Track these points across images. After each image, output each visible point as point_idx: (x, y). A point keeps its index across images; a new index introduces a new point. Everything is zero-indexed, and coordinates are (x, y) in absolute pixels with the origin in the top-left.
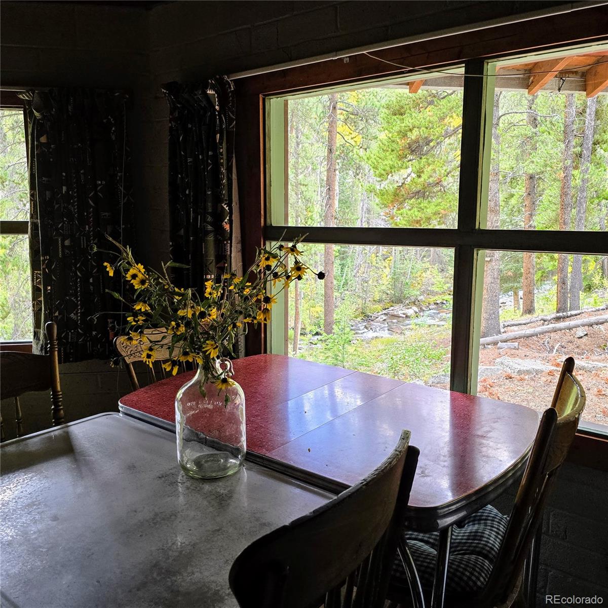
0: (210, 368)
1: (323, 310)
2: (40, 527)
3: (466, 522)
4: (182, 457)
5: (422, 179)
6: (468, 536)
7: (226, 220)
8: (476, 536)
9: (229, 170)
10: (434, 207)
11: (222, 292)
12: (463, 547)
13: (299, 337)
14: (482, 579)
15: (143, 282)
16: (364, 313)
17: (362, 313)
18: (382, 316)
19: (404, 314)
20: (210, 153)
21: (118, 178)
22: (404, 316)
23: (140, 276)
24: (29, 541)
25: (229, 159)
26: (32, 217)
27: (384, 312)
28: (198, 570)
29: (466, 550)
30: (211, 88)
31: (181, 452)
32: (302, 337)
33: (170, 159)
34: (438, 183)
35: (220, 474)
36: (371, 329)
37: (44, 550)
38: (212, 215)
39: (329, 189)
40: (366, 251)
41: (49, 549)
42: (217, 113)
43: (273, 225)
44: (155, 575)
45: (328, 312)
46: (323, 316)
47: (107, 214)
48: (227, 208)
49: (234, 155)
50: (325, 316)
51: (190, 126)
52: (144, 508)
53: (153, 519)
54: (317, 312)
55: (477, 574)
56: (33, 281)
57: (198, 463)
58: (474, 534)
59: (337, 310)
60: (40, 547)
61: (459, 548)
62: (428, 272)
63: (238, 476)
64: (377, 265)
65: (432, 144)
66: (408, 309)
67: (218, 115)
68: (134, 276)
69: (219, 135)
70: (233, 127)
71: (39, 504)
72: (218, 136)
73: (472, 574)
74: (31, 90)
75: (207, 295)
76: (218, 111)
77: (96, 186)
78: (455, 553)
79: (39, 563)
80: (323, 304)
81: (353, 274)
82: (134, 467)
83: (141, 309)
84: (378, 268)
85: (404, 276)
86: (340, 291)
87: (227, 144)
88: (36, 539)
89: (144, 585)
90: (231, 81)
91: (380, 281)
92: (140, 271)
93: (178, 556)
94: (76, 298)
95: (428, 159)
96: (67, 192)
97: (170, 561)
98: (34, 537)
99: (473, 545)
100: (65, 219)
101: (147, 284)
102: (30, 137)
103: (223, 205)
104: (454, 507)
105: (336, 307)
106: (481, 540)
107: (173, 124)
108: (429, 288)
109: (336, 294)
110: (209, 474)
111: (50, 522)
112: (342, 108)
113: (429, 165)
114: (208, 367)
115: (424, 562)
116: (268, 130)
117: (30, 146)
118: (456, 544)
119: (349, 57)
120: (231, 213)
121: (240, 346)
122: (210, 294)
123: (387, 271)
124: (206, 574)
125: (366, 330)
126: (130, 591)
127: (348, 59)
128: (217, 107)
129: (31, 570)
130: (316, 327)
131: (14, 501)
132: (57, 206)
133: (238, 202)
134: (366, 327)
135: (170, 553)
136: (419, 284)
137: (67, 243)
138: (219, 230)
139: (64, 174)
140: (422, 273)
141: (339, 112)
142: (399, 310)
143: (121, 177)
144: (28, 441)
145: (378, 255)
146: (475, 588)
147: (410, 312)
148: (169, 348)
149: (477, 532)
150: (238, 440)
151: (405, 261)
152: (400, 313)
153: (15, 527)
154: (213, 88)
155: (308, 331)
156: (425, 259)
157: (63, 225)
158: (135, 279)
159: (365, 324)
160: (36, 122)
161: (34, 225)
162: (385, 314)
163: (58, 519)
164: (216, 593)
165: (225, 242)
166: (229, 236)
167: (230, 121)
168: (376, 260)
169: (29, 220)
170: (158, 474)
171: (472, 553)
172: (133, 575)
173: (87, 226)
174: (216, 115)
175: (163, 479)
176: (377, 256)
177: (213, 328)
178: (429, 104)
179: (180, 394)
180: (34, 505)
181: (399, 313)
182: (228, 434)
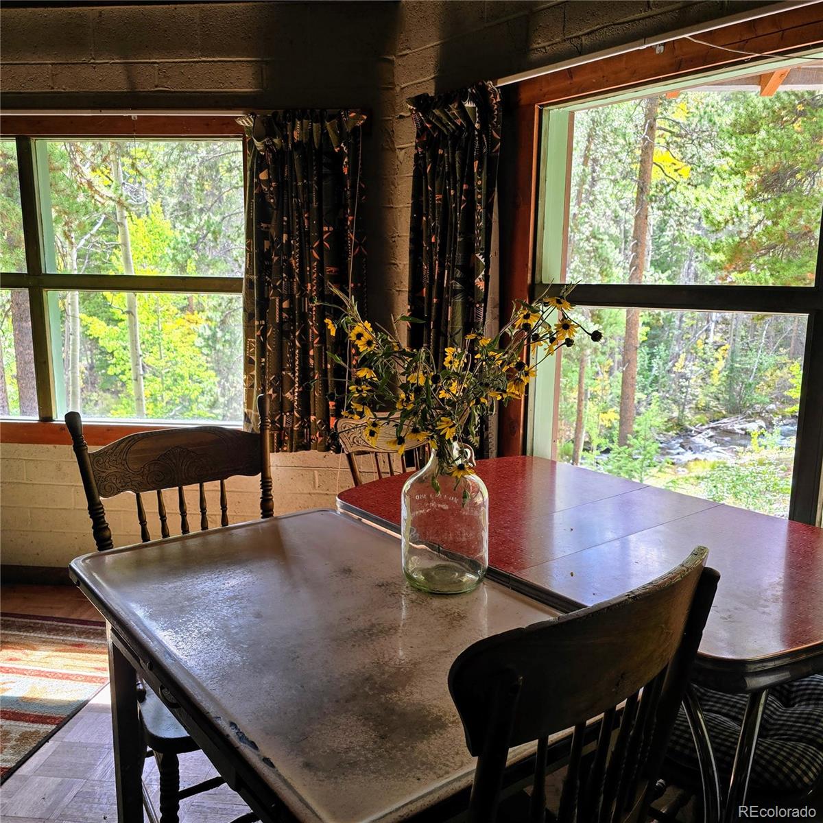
0: (445, 455)
1: (618, 418)
2: (241, 622)
3: (797, 700)
4: (407, 563)
5: (780, 227)
6: (798, 717)
7: (481, 276)
8: (809, 719)
9: (489, 208)
10: (795, 268)
11: (466, 361)
12: (787, 730)
13: (581, 452)
14: (811, 775)
15: (369, 343)
16: (680, 425)
17: (678, 425)
18: (709, 431)
19: (742, 429)
20: (465, 187)
21: (349, 223)
22: (743, 432)
23: (367, 336)
24: (229, 634)
25: (489, 194)
26: (247, 272)
27: (712, 425)
28: (418, 691)
29: (793, 735)
30: (470, 100)
31: (406, 558)
32: (586, 454)
33: (413, 196)
34: (805, 234)
35: (454, 590)
36: (690, 448)
37: (245, 646)
38: (462, 268)
39: (637, 244)
40: (689, 336)
41: (250, 646)
42: (476, 133)
43: (544, 282)
44: (367, 689)
45: (625, 420)
46: (617, 425)
47: (332, 269)
48: (483, 260)
49: (496, 189)
50: (621, 425)
51: (440, 152)
52: (359, 616)
53: (369, 630)
54: (610, 420)
55: (804, 767)
56: (245, 350)
57: (426, 573)
58: (806, 716)
59: (639, 419)
60: (241, 643)
61: (782, 732)
62: (785, 370)
63: (476, 595)
64: (705, 356)
65: (799, 176)
66: (749, 422)
67: (479, 135)
68: (359, 336)
69: (477, 162)
70: (497, 151)
71: (242, 598)
72: (476, 164)
73: (797, 766)
74: (252, 114)
75: (447, 364)
76: (478, 130)
77: (321, 233)
78: (776, 737)
79: (239, 659)
80: (619, 410)
81: (667, 368)
82: (350, 571)
83: (365, 376)
84: (706, 361)
85: (745, 373)
86: (646, 392)
87: (487, 173)
88: (237, 633)
89: (354, 697)
90: (497, 88)
91: (708, 380)
92: (366, 329)
93: (395, 673)
94: (294, 373)
95: (790, 198)
96: (288, 241)
97: (386, 676)
98: (235, 631)
99: (803, 729)
100: (284, 275)
101: (374, 345)
102: (248, 173)
103: (477, 255)
104: (771, 665)
105: (639, 414)
106: (817, 725)
107: (420, 150)
108: (785, 393)
109: (639, 395)
110: (439, 588)
111: (252, 619)
112: (663, 126)
113: (792, 206)
114: (443, 455)
115: (726, 740)
116: (545, 153)
117: (248, 185)
118: (778, 727)
119: (664, 44)
120: (487, 266)
121: (490, 444)
122: (451, 362)
123: (720, 365)
124: (427, 696)
125: (681, 450)
126: (337, 701)
127: (662, 47)
128: (477, 125)
129: (230, 665)
130: (608, 440)
131: (215, 592)
132: (276, 258)
133: (498, 252)
134: (682, 446)
135: (387, 668)
136: (769, 386)
137: (285, 305)
138: (469, 288)
139: (285, 219)
140: (775, 371)
141: (658, 133)
142: (735, 424)
143: (352, 222)
144: (234, 531)
145: (707, 341)
146: (799, 785)
147: (753, 427)
148: (396, 425)
149: (812, 714)
150: (478, 549)
151: (749, 352)
152: (737, 428)
153: (215, 619)
154: (473, 99)
155: (594, 445)
156: (781, 349)
157: (281, 283)
158: (360, 339)
159: (681, 441)
160: (256, 154)
161: (250, 282)
162: (712, 428)
163: (262, 616)
164: (439, 719)
165: (478, 306)
166: (483, 297)
167: (493, 142)
168: (703, 349)
169: (243, 277)
170: (377, 582)
171: (800, 740)
172: (342, 685)
173: (309, 285)
174: (474, 136)
175: (383, 588)
176: (706, 343)
177: (452, 403)
178: (799, 117)
179: (406, 487)
180: (237, 599)
181: (735, 428)
182: (464, 539)
